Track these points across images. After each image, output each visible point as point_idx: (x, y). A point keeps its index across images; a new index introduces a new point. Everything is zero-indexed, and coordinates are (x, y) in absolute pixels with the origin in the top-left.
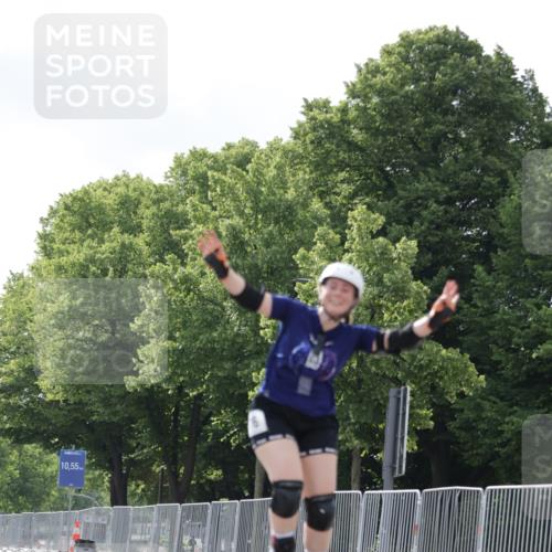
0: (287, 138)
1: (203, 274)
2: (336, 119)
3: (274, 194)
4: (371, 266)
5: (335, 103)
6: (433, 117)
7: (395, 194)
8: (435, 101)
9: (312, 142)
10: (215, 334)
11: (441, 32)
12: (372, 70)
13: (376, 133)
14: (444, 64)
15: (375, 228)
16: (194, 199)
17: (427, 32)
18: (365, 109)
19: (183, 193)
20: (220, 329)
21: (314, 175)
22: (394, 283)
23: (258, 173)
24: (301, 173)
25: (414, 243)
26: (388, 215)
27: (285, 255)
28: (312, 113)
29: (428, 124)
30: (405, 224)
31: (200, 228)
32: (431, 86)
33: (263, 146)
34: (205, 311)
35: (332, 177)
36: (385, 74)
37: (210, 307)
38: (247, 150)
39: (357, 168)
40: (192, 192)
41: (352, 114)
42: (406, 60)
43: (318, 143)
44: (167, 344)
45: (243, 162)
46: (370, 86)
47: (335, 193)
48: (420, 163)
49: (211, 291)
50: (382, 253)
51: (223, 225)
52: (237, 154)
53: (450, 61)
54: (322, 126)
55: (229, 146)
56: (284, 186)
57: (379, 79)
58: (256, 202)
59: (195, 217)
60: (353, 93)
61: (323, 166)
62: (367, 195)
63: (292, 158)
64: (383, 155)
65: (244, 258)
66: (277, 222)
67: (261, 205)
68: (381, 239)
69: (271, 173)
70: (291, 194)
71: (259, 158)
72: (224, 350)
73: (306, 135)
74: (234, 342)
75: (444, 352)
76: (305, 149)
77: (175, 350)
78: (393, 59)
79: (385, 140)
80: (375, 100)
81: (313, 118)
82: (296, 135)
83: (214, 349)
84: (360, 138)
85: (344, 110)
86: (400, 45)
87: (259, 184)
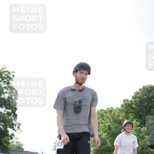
0: (120, 107)
1: (102, 134)
2: (130, 103)
3: (117, 118)
4: (137, 133)
5: (130, 100)
6: (150, 103)
7: (142, 118)
8: (150, 99)
9: (125, 108)
10: (105, 146)
11: (151, 86)
12: (137, 93)
13: (138, 106)
14: (152, 92)
15: (138, 125)
16: (101, 119)
17: (148, 86)
18: (136, 101)
19: (98, 118)
20: (106, 145)
21: (125, 114)
22: (142, 136)
23: (114, 114)
24: (123, 114)
25: (146, 128)
26: (140, 122)
27: (119, 130)
28: (125, 102)
29: (148, 104)
30: (144, 124)
31: (102, 125)
32: (149, 96)
33: (115, 108)
34: (103, 141)
35: (129, 114)
36: (140, 94)
37: (104, 141)
38: (111, 109)
39: (134, 113)
40: (100, 118)
41: (133, 102)
42: (144, 91)
43: (126, 108)
44: (95, 148)
45: (111, 111)
46: (137, 97)
47: (130, 118)
48: (147, 112)
49: (104, 137)
50: (139, 130)
51: (107, 124)
52: (110, 110)
53: (153, 92)
54: (127, 104)
55: (108, 109)
56: (119, 116)
57: (138, 95)
58: (113, 119)
59: (101, 123)
60: (133, 98)
61: (127, 113)
62: (136, 118)
63: (121, 111)
64: (139, 110)
65: (111, 131)
66: (118, 123)
67: (114, 120)
68: (139, 127)
69: (117, 114)
70: (120, 118)
71: (114, 111)
72: (106, 149)
73: (124, 106)
74: (109, 148)
75: (152, 150)
76: (123, 109)
77: (97, 149)
78: (141, 91)
79: (140, 107)
80: (138, 99)
81: (125, 103)
82: (122, 106)
83: (104, 149)
84: (135, 107)
85: (131, 101)
86: (143, 88)
87: (114, 116)
